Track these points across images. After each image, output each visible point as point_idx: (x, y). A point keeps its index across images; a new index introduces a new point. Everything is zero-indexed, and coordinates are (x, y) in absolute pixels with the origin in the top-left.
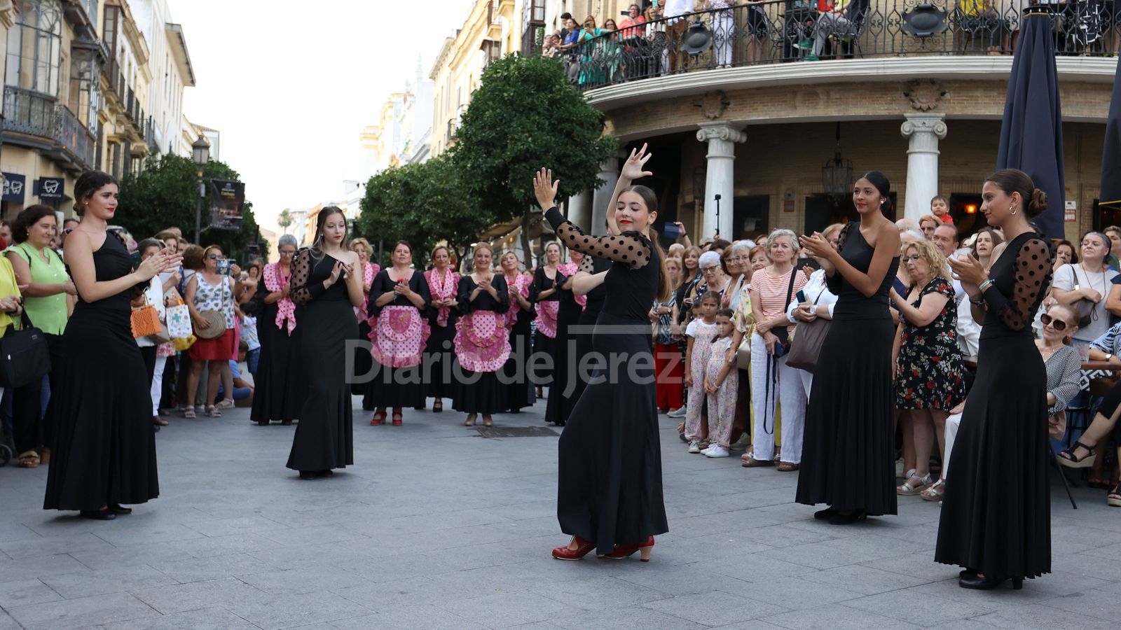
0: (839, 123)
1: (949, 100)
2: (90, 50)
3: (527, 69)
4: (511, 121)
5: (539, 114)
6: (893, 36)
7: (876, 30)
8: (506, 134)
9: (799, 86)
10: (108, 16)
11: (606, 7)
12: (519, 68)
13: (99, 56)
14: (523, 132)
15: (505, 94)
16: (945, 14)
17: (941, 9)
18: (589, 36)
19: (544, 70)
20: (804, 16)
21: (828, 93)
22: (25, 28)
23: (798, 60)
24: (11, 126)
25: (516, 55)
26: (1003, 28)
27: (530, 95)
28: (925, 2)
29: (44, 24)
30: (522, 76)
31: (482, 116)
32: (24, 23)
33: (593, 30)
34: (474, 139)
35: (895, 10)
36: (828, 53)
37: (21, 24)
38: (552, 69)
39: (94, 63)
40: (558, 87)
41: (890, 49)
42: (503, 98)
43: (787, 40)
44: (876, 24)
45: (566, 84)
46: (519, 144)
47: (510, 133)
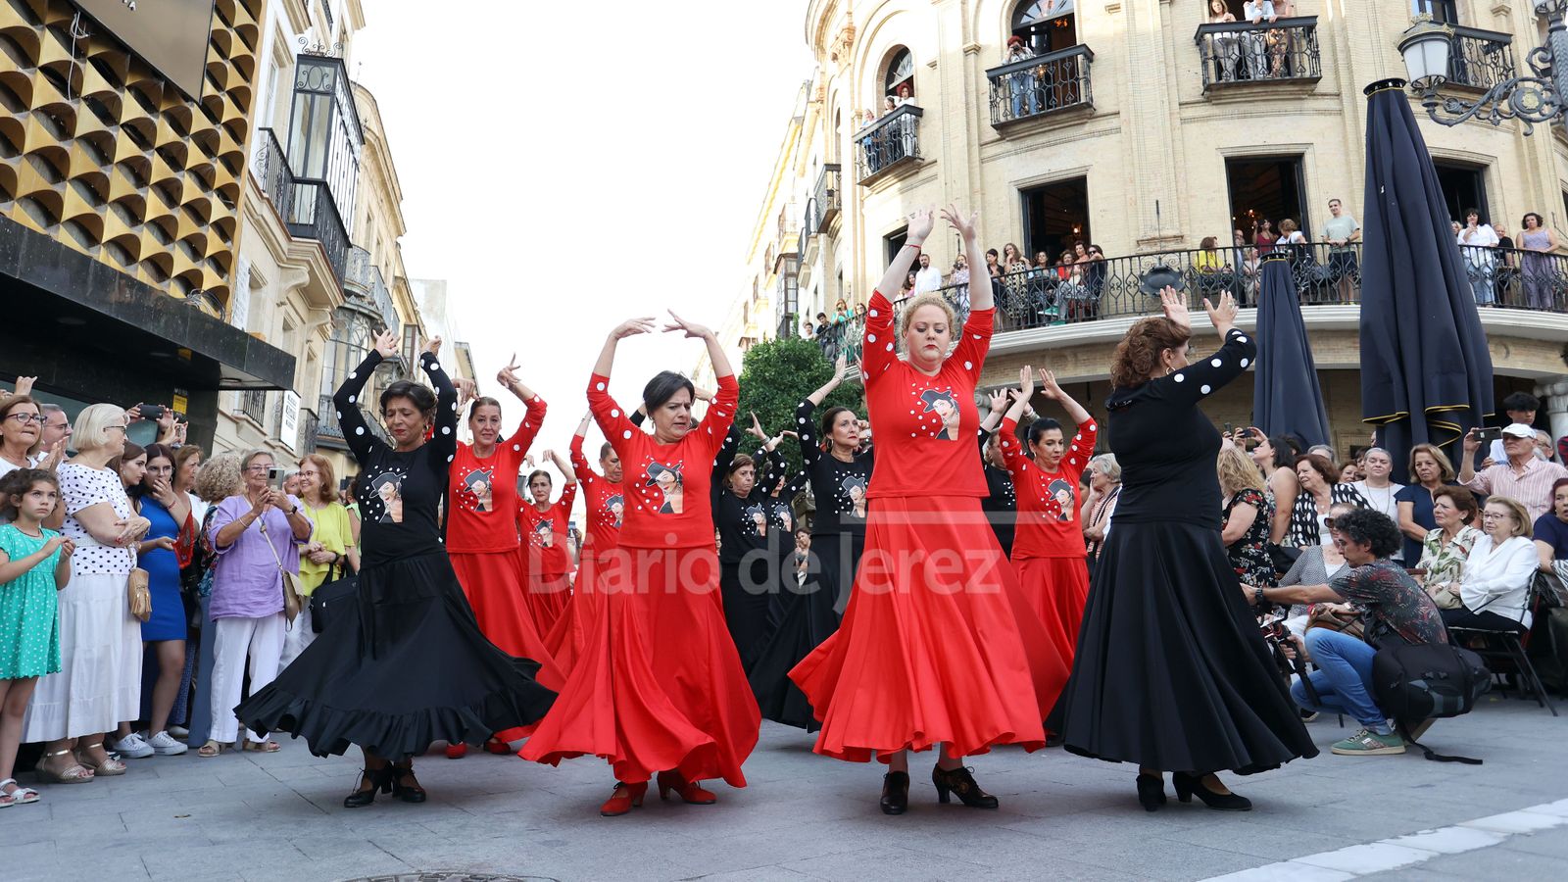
0: (1088, 383)
1: (1195, 355)
2: (392, 363)
3: (787, 350)
4: (773, 398)
5: (799, 390)
6: (1133, 297)
7: (1116, 292)
8: (769, 411)
9: (1048, 349)
10: (407, 335)
11: (856, 291)
12: (779, 350)
13: (399, 368)
14: (785, 409)
15: (767, 374)
16: (1181, 273)
17: (1176, 270)
18: (842, 319)
19: (802, 350)
20: (1046, 284)
21: (1075, 356)
22: (338, 344)
23: (1044, 325)
24: (323, 431)
25: (774, 339)
26: (1239, 284)
27: (790, 373)
28: (1160, 264)
29: (355, 340)
30: (782, 357)
31: (746, 396)
32: (339, 339)
33: (845, 312)
34: (739, 418)
35: (1131, 273)
36: (1071, 317)
37: (336, 341)
38: (809, 349)
39: (394, 374)
40: (816, 365)
41: (1130, 310)
42: (764, 378)
43: (1032, 309)
44: (1116, 287)
45: (823, 362)
46: (783, 419)
47: (773, 409)
